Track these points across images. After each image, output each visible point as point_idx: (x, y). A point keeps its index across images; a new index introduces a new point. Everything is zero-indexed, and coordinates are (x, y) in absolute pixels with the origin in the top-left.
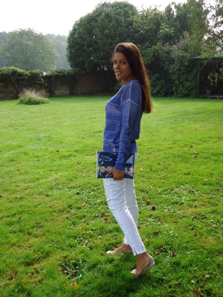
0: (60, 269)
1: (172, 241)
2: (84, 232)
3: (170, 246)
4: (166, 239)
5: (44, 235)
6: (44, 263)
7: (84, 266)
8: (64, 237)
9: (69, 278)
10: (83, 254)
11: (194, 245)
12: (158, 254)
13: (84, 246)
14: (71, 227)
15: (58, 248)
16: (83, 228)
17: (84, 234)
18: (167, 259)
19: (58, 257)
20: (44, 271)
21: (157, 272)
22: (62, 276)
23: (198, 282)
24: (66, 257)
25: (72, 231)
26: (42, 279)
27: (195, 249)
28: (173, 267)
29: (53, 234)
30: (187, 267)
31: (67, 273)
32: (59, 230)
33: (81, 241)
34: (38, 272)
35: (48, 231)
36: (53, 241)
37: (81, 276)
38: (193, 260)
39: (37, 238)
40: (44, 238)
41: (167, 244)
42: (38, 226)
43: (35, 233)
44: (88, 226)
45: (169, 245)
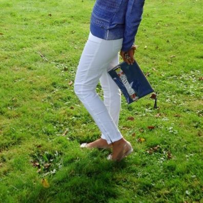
0: (31, 159)
1: (170, 140)
2: (66, 118)
3: (166, 146)
4: (163, 136)
5: (18, 116)
6: (13, 151)
7: (60, 159)
8: (41, 121)
9: (40, 173)
10: (60, 145)
11: (196, 147)
12: (150, 154)
13: (64, 134)
14: (52, 110)
15: (32, 134)
16: (66, 113)
17: (65, 120)
18: (161, 162)
19: (31, 145)
20: (12, 161)
21: (145, 176)
22: (32, 169)
23: (193, 194)
24: (40, 146)
25: (51, 114)
26: (9, 170)
27: (196, 152)
28: (166, 172)
29: (30, 116)
30: (183, 174)
31: (39, 167)
32: (37, 112)
33: (61, 128)
34: (4, 161)
35: (24, 112)
36: (28, 125)
37: (54, 170)
38: (191, 165)
39: (9, 118)
40: (17, 121)
41: (163, 143)
42: (14, 104)
43: (9, 112)
44: (72, 110)
45: (165, 143)
